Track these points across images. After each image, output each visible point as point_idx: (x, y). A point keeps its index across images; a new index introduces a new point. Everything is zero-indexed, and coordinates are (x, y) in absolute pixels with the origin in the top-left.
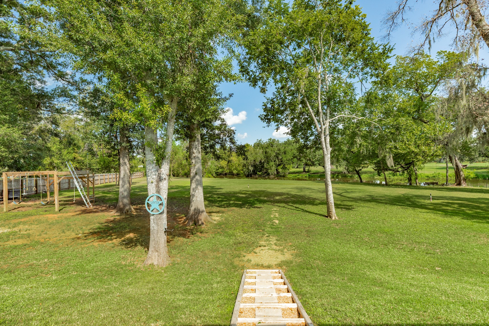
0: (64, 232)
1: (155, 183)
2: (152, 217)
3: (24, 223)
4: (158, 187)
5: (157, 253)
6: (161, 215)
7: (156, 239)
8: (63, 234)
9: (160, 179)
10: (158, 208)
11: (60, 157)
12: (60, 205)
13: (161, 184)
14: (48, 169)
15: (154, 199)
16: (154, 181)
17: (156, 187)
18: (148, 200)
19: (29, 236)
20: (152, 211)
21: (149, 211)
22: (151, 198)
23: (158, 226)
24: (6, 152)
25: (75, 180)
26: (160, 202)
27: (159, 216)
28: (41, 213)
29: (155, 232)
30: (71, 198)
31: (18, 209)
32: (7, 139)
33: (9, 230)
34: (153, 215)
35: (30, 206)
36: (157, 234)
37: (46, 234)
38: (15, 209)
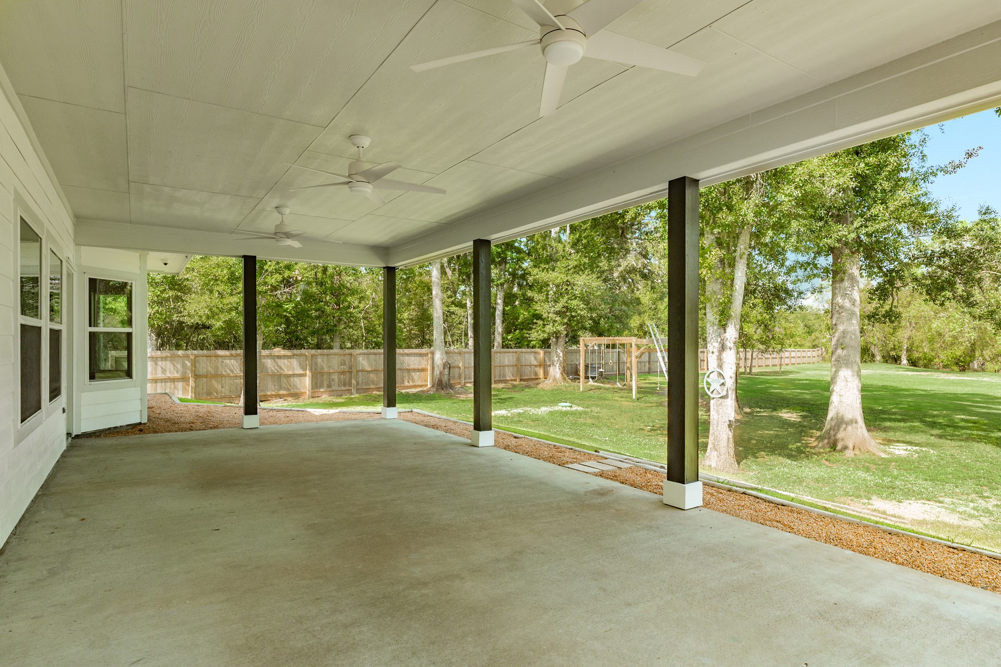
0: (633, 421)
1: (716, 353)
2: (712, 402)
3: (597, 406)
4: (720, 359)
5: (716, 453)
6: (723, 400)
7: (715, 433)
8: (631, 423)
9: (723, 348)
10: (719, 388)
11: (654, 315)
12: (638, 392)
13: (724, 355)
14: (636, 335)
15: (714, 376)
16: (715, 350)
17: (718, 359)
18: (708, 376)
19: (598, 418)
20: (712, 392)
21: (709, 393)
22: (712, 374)
23: (719, 414)
24: (585, 309)
25: (659, 354)
26: (722, 381)
27: (721, 400)
28: (617, 398)
29: (715, 422)
30: (654, 385)
31: (594, 391)
32: (586, 291)
33: (582, 409)
34: (714, 398)
35: (607, 389)
36: (718, 426)
37: (615, 419)
38: (591, 390)
